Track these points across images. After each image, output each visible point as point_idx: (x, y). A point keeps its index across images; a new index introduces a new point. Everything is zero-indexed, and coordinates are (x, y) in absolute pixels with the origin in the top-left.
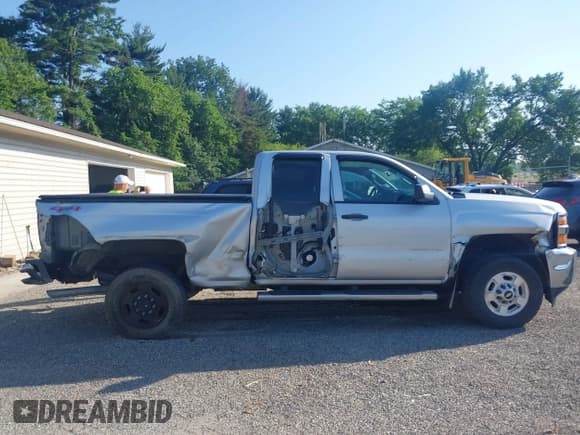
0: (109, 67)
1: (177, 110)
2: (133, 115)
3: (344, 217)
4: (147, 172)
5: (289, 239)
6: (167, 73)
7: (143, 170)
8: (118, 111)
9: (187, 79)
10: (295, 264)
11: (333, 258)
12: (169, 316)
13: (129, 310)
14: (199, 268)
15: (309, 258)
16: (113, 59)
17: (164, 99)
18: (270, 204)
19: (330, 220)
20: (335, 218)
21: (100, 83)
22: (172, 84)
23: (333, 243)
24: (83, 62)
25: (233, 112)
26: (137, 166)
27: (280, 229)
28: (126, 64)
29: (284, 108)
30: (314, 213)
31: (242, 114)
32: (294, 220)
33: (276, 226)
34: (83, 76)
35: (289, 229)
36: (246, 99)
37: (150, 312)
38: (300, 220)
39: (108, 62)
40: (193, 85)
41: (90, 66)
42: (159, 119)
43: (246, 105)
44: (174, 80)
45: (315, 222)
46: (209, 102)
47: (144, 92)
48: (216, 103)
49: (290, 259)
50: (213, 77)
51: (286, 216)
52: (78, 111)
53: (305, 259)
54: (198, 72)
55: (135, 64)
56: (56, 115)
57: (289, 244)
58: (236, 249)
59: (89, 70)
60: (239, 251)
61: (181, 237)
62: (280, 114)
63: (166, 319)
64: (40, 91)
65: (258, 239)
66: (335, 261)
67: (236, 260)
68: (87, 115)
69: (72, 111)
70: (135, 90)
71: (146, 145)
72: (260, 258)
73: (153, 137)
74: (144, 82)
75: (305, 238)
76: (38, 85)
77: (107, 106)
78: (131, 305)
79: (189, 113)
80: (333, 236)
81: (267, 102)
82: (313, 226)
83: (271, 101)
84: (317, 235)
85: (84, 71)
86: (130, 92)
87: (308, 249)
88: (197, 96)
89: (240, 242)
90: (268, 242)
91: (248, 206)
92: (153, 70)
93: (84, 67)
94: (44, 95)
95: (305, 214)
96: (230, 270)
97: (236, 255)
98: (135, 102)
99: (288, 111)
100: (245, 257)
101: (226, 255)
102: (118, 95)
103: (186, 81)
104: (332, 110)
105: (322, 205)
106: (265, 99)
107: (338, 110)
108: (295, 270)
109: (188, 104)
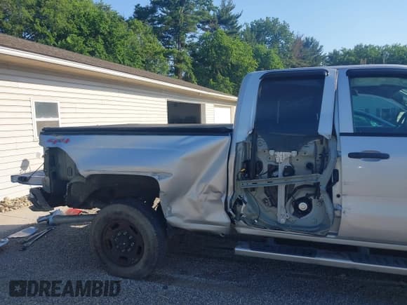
0: (204, 32)
1: (248, 60)
2: (218, 66)
3: (352, 155)
4: (215, 106)
5: (275, 182)
6: (243, 33)
7: (212, 105)
8: (208, 64)
9: (258, 37)
10: (282, 213)
11: (335, 210)
12: (144, 257)
13: (111, 245)
14: (176, 208)
15: (303, 206)
16: (207, 27)
17: (240, 52)
18: (253, 136)
19: (332, 159)
20: (338, 156)
21: (197, 44)
22: (247, 40)
23: (336, 189)
24: (188, 31)
25: (290, 58)
26: (208, 102)
27: (265, 169)
28: (215, 29)
29: (332, 52)
30: (310, 149)
31: (298, 58)
32: (282, 158)
33: (260, 164)
34: (187, 41)
35: (276, 169)
36: (302, 47)
37: (129, 250)
38: (291, 157)
39: (203, 29)
40: (262, 41)
41: (192, 34)
42: (235, 67)
43: (301, 51)
44: (249, 37)
45: (313, 161)
46: (272, 51)
47: (226, 48)
48: (277, 52)
49: (276, 206)
50: (276, 32)
51: (272, 152)
52: (183, 66)
53: (296, 207)
54: (266, 30)
55: (221, 29)
56: (169, 69)
57: (276, 188)
58: (212, 189)
59: (192, 36)
60: (216, 192)
61: (155, 173)
62: (329, 56)
63: (142, 260)
64: (159, 53)
65: (236, 179)
66: (337, 213)
67: (212, 201)
68: (189, 68)
69: (179, 66)
70: (220, 47)
71: (226, 87)
72: (240, 202)
73: (231, 81)
74: (226, 41)
75: (297, 181)
76: (158, 49)
77: (201, 61)
78: (112, 239)
79: (257, 61)
80: (336, 180)
81: (318, 48)
82: (309, 166)
83: (322, 47)
84: (312, 178)
85: (189, 38)
86: (217, 49)
87: (302, 194)
88: (264, 48)
89: (218, 181)
90: (249, 184)
91: (227, 139)
92: (233, 32)
93: (189, 35)
94: (162, 56)
95: (297, 149)
96: (207, 213)
97: (213, 196)
98: (219, 56)
99: (336, 53)
100: (223, 199)
101: (203, 196)
102: (208, 52)
103: (256, 38)
104: (374, 48)
105: (321, 137)
106: (317, 45)
107: (379, 48)
108: (283, 221)
109: (257, 55)
